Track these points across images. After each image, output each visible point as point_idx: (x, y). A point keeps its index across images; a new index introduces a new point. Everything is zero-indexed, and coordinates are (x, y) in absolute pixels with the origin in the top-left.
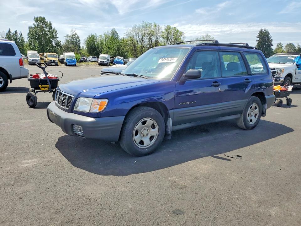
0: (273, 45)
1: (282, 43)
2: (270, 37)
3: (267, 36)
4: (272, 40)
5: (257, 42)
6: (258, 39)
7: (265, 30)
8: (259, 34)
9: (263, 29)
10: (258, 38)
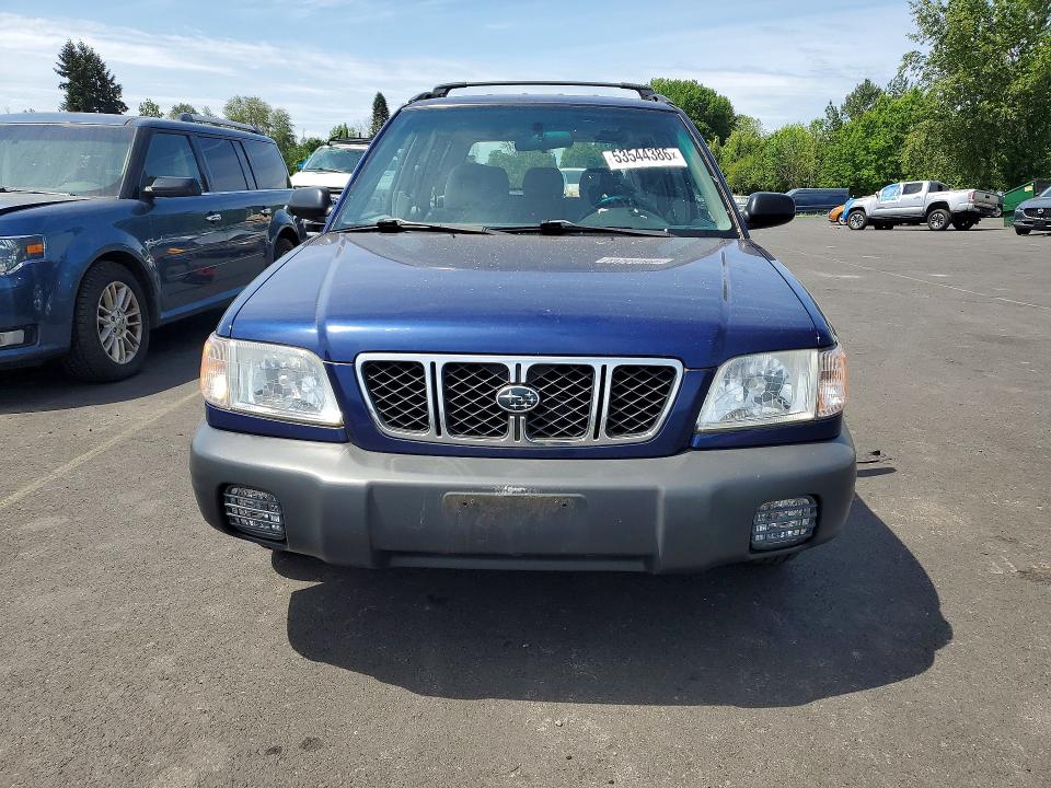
0: (127, 108)
1: (155, 101)
2: (109, 78)
3: (99, 73)
4: (118, 90)
5: (65, 92)
6: (66, 80)
7: (83, 49)
8: (63, 59)
9: (76, 42)
10: (64, 75)
